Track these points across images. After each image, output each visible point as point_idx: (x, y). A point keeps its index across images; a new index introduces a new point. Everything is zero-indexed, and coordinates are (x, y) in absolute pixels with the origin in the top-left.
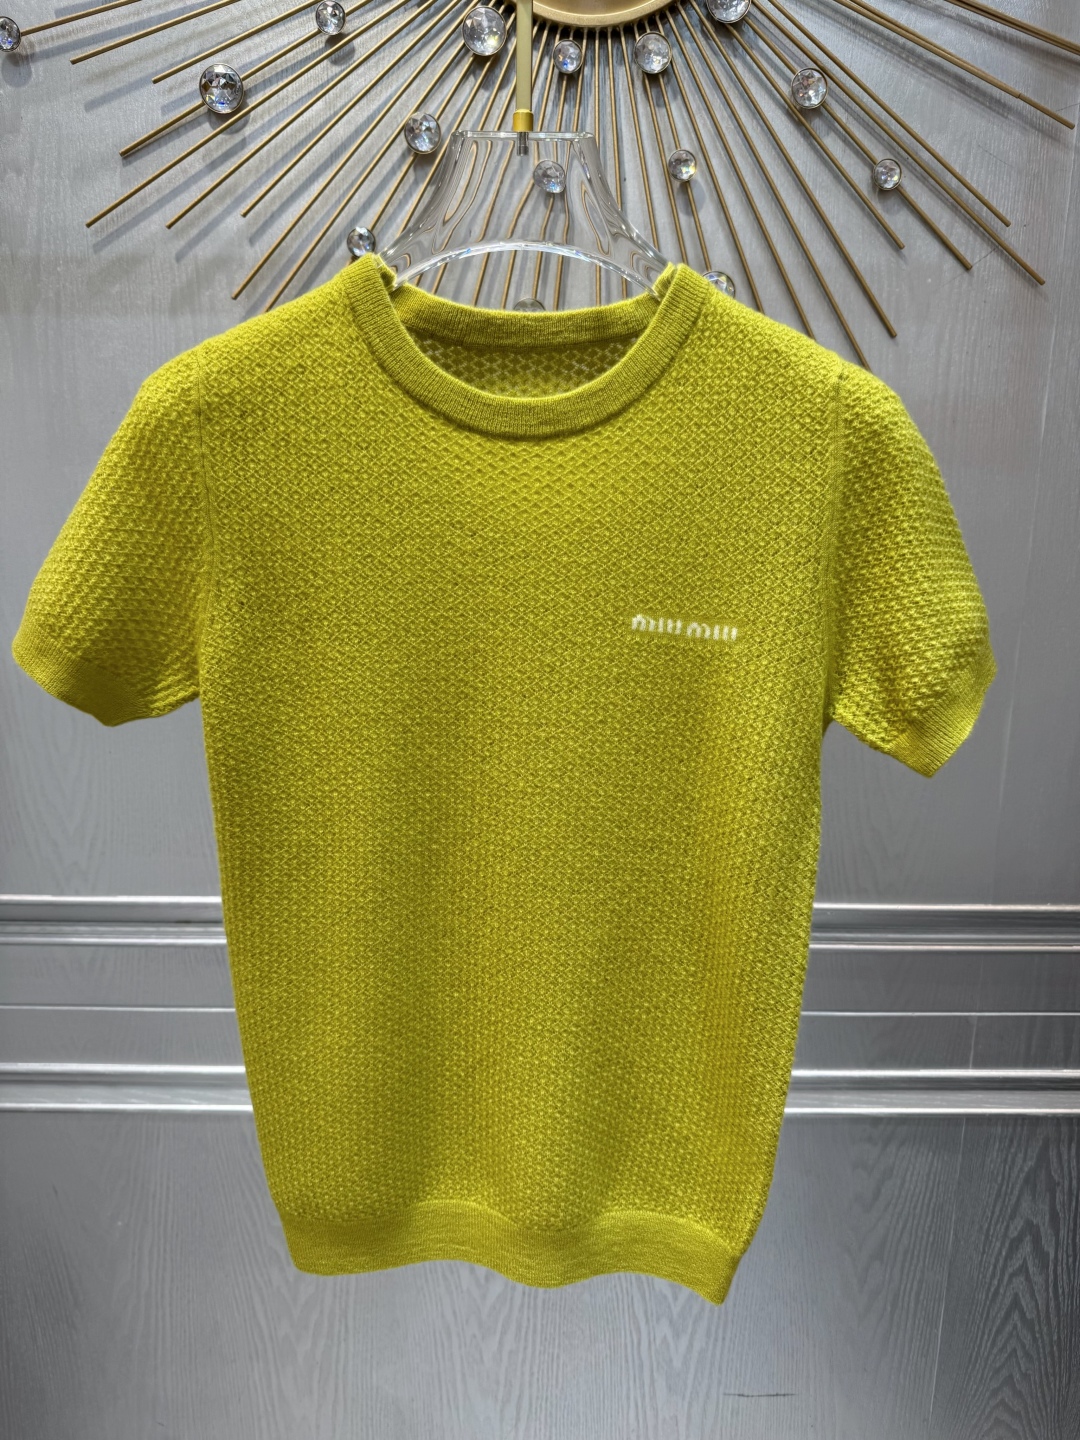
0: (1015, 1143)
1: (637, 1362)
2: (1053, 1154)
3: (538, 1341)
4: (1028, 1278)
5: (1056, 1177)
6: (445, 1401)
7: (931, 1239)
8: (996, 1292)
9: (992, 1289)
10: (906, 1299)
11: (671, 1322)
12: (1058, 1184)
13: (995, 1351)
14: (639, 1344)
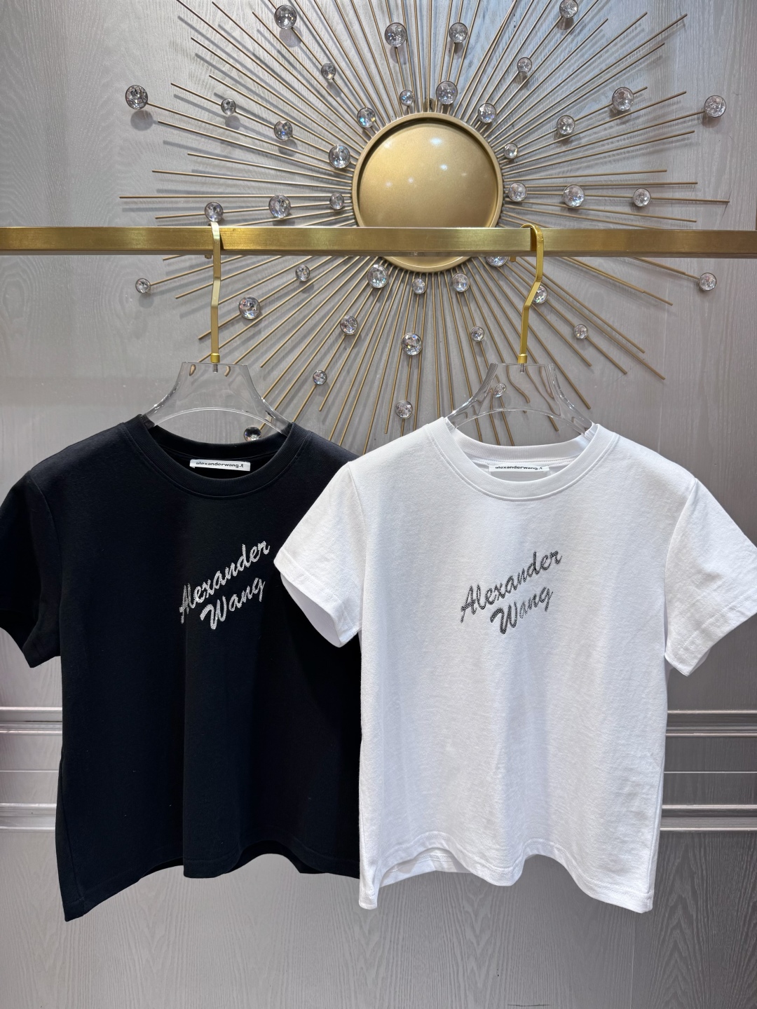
0: (669, 848)
1: (456, 983)
2: (691, 854)
4: (682, 931)
5: (694, 868)
11: (476, 959)
12: (696, 873)
13: (665, 978)
14: (457, 972)
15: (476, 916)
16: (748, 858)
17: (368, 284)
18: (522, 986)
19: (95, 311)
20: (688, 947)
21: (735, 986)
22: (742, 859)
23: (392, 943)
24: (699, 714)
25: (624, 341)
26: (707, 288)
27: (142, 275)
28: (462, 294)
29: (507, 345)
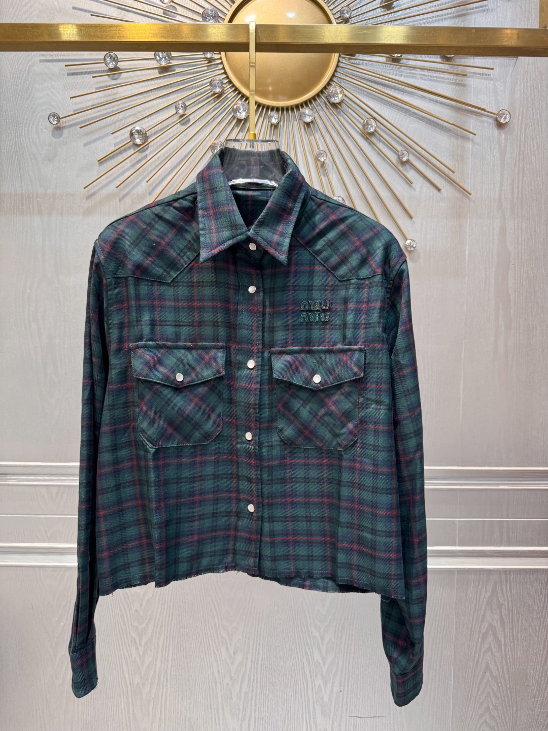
0: (481, 583)
1: (306, 699)
2: (499, 589)
3: (259, 687)
4: (492, 654)
5: (501, 601)
6: (213, 719)
7: (445, 633)
8: (478, 662)
9: (476, 660)
10: (435, 665)
11: (322, 676)
12: (503, 604)
13: (480, 693)
14: (307, 688)
15: (322, 640)
16: (545, 592)
17: (234, 117)
18: (361, 701)
19: (17, 140)
20: (497, 666)
21: (537, 701)
22: (541, 593)
23: (253, 662)
24: (503, 470)
25: (438, 164)
26: (502, 121)
27: (54, 111)
28: (308, 124)
29: (345, 166)
